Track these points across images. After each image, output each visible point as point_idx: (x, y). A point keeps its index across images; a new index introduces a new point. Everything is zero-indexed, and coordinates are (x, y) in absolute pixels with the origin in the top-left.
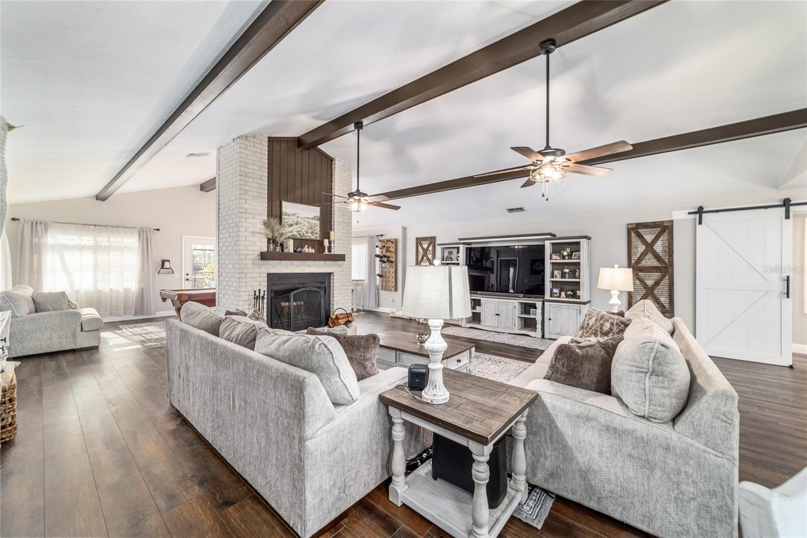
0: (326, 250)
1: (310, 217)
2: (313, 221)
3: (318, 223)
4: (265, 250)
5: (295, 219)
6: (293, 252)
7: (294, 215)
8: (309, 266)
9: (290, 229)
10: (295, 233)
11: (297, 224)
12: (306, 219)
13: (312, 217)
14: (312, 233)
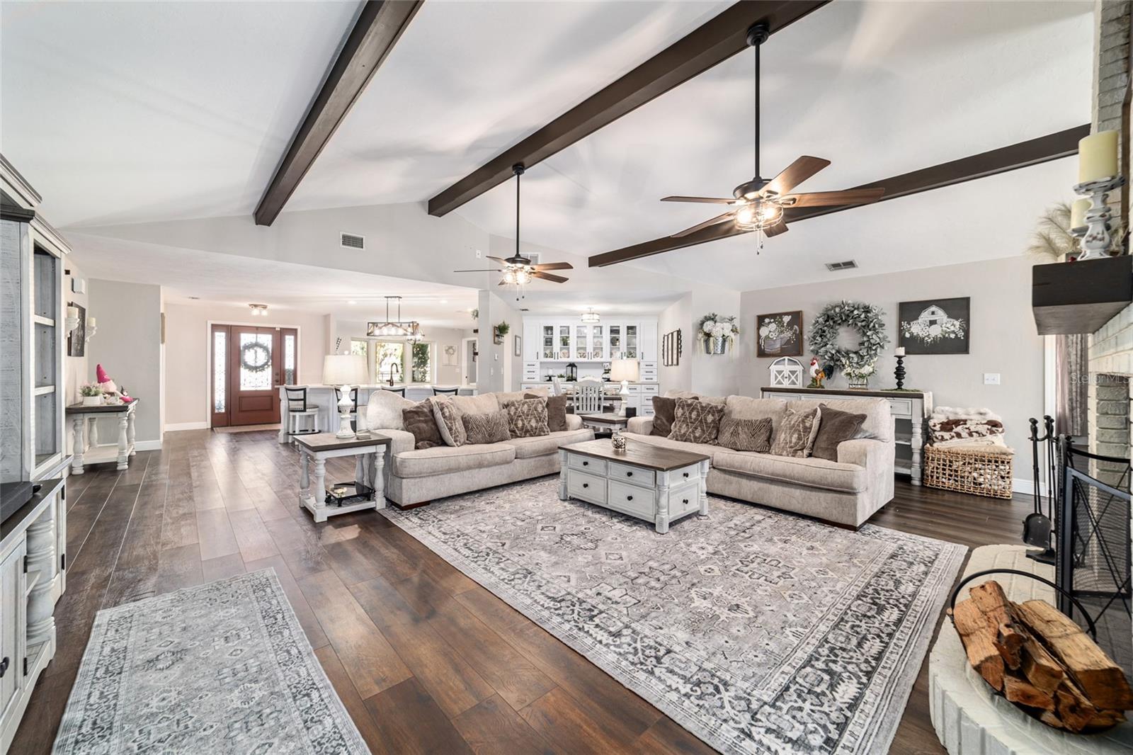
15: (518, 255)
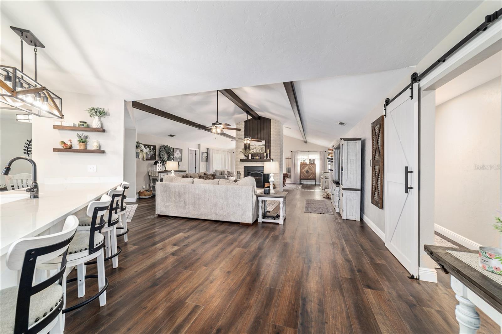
0: (265, 157)
1: (261, 145)
2: (262, 146)
3: (264, 147)
4: (243, 158)
5: (255, 147)
6: (250, 158)
7: (254, 145)
8: (259, 164)
9: (253, 150)
10: (255, 151)
11: (255, 148)
12: (259, 146)
13: (262, 145)
14: (262, 151)
15: (217, 122)
